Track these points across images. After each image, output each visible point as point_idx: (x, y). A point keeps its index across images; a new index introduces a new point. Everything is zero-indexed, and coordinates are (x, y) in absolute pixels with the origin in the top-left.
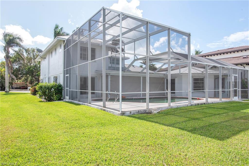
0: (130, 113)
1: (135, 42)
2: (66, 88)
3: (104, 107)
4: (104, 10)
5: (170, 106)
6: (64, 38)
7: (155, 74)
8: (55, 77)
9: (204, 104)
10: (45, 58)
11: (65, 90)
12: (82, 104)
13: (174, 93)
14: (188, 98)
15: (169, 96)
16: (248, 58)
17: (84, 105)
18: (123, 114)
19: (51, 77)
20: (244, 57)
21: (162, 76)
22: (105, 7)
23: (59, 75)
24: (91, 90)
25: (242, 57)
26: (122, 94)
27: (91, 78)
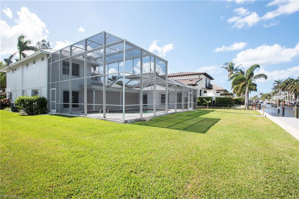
0: (131, 121)
1: (119, 62)
2: (51, 102)
3: (104, 118)
4: (105, 33)
5: (155, 115)
6: (49, 52)
7: (132, 90)
8: (33, 90)
9: (175, 113)
10: (16, 70)
11: (50, 104)
12: (77, 116)
13: (147, 106)
14: (165, 110)
15: (141, 109)
16: (192, 81)
17: (80, 116)
18: (126, 122)
19: (26, 90)
20: (190, 80)
21: (137, 92)
22: (106, 32)
23: (40, 88)
24: (87, 103)
25: (189, 80)
26: (125, 106)
27: (72, 92)
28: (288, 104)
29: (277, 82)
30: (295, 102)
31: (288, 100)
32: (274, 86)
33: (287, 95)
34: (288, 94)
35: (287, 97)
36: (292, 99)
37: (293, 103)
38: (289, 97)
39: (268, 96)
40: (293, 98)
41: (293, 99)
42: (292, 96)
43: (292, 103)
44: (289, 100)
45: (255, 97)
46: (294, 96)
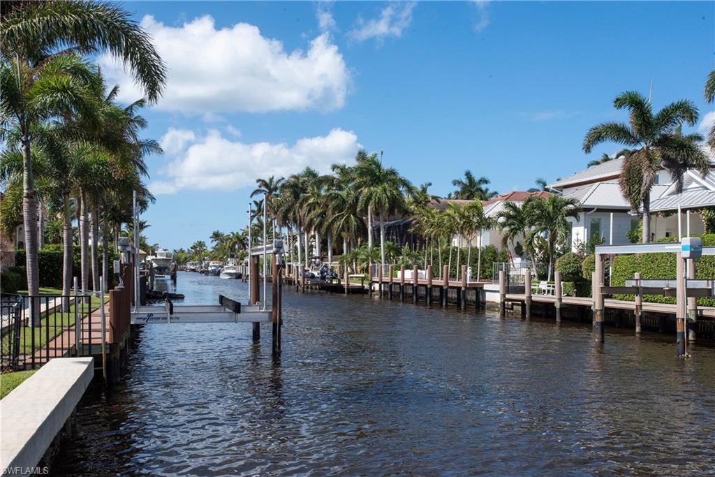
28: (301, 279)
29: (263, 188)
30: (322, 272)
31: (299, 263)
32: (256, 203)
33: (298, 244)
34: (298, 239)
35: (296, 248)
36: (311, 257)
37: (316, 274)
38: (303, 251)
39: (237, 246)
40: (316, 253)
41: (315, 258)
42: (312, 246)
43: (313, 276)
44: (303, 260)
45: (194, 248)
46: (316, 243)
